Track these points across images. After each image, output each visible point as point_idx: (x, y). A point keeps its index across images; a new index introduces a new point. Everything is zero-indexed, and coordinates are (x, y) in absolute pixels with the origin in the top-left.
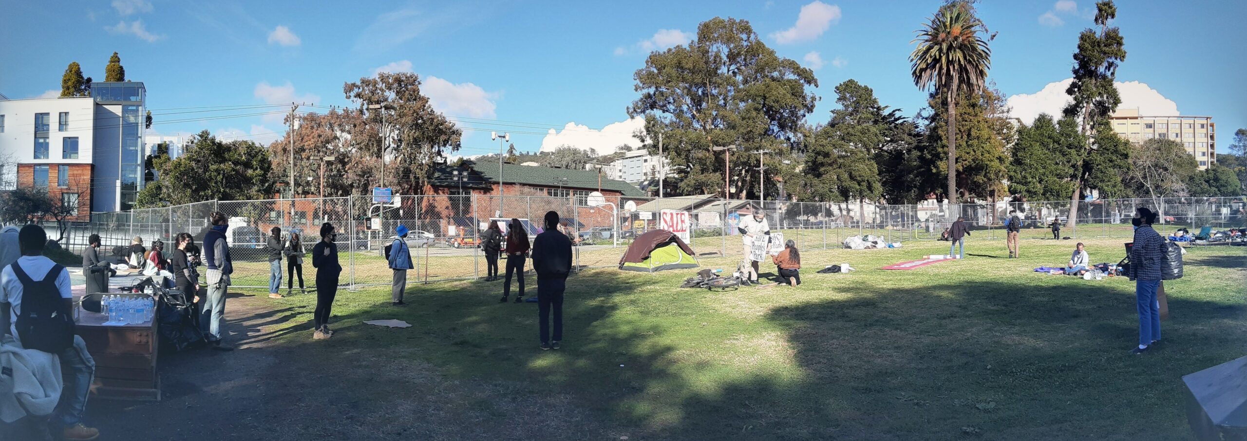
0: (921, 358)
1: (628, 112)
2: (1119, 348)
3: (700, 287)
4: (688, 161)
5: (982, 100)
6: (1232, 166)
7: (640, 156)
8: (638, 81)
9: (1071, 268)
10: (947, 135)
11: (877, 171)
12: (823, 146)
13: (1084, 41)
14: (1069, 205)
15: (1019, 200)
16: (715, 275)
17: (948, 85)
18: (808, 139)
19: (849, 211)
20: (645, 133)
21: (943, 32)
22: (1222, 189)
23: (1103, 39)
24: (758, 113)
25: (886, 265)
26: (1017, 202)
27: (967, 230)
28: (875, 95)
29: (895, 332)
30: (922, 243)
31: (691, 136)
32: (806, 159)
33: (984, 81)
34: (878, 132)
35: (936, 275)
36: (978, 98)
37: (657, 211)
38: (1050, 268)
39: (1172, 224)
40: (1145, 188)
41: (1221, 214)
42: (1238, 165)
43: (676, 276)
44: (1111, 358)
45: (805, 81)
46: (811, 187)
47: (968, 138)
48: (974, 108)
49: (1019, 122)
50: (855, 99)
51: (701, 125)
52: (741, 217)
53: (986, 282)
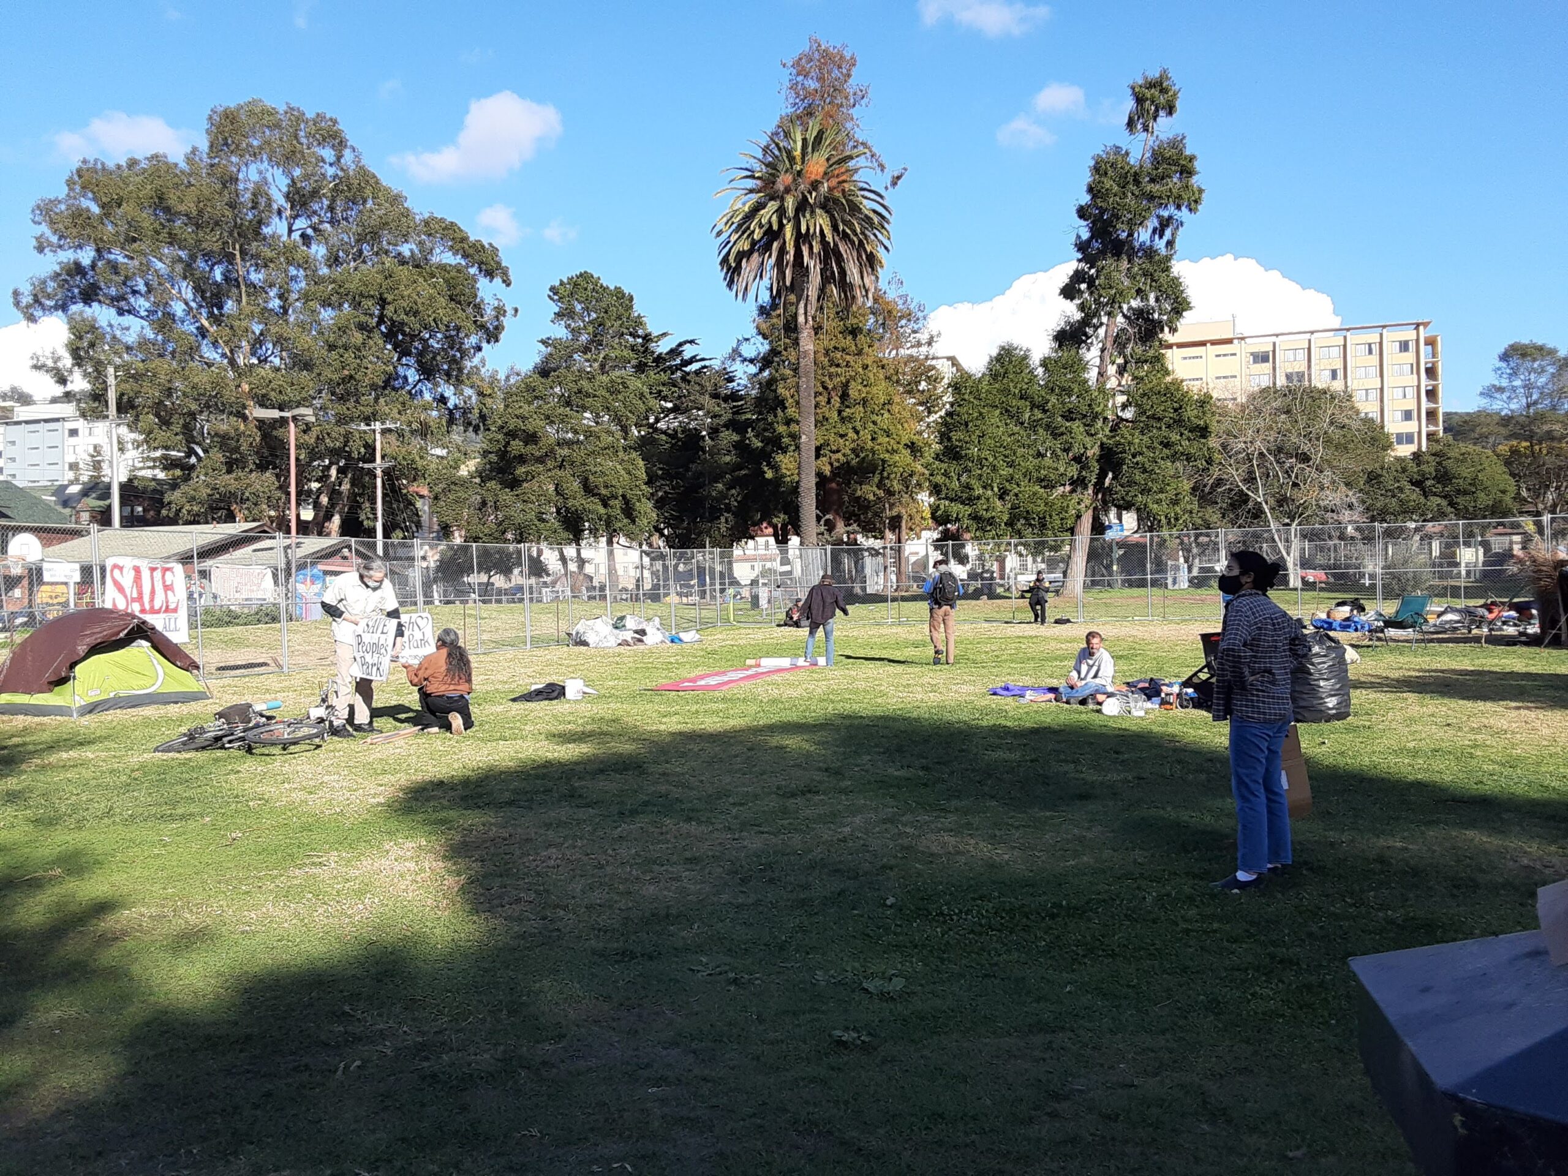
0: (744, 881)
1: (17, 304)
2: (1187, 874)
3: (223, 747)
4: (190, 439)
5: (872, 320)
6: (1491, 440)
7: (57, 420)
8: (44, 229)
9: (1072, 688)
10: (796, 397)
11: (644, 476)
12: (523, 418)
13: (1101, 176)
14: (1068, 548)
15: (956, 536)
16: (262, 716)
17: (797, 287)
18: (488, 401)
19: (582, 562)
20: (67, 361)
21: (786, 171)
22: (1461, 500)
23: (1148, 165)
24: (369, 337)
25: (664, 681)
26: (950, 542)
27: (841, 603)
28: (638, 309)
29: (685, 827)
30: (743, 631)
31: (196, 380)
32: (484, 446)
33: (877, 278)
34: (646, 390)
35: (774, 701)
36: (864, 316)
37: (95, 561)
38: (1026, 688)
39: (1322, 589)
40: (1251, 504)
41: (1457, 565)
42: (1508, 438)
43: (147, 722)
44: (1168, 895)
45: (480, 271)
46: (497, 508)
47: (842, 403)
48: (855, 336)
49: (953, 365)
50: (594, 315)
51: (224, 355)
52: (328, 578)
53: (882, 717)
